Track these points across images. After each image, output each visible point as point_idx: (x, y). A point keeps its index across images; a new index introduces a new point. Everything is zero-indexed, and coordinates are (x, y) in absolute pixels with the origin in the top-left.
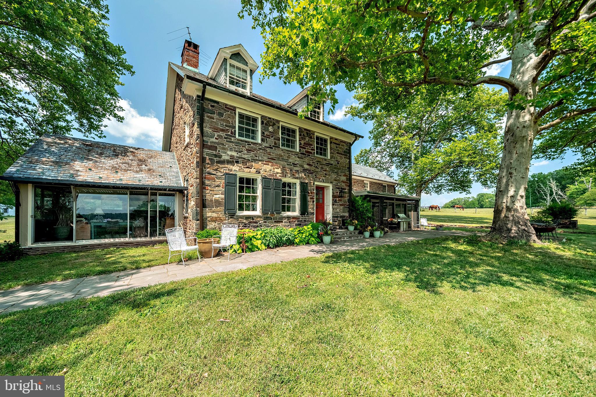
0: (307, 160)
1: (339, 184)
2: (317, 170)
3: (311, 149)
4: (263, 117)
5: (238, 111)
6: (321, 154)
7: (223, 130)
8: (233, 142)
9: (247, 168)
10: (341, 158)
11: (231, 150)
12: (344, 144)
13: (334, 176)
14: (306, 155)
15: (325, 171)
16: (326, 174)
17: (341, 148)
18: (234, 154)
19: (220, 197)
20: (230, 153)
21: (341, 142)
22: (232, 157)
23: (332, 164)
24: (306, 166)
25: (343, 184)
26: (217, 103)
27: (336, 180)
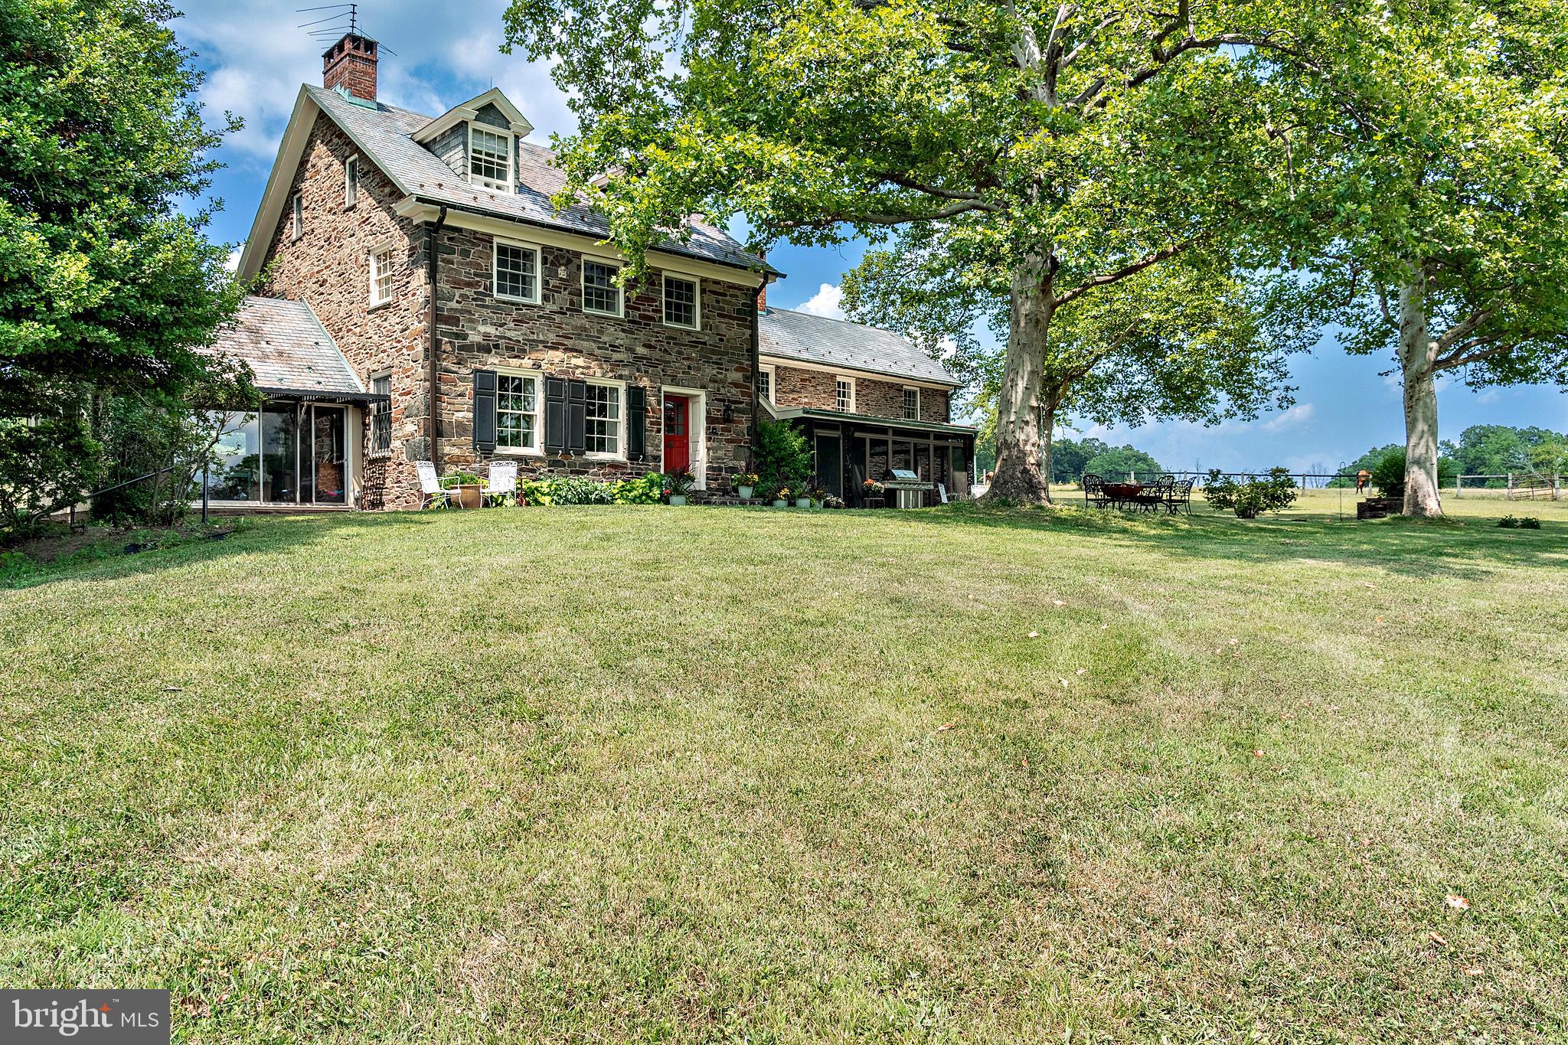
0: (641, 335)
1: (722, 391)
2: (667, 357)
3: (653, 311)
4: (545, 249)
5: (496, 240)
6: (678, 319)
7: (469, 285)
8: (487, 307)
9: (515, 357)
10: (730, 327)
11: (485, 322)
12: (738, 293)
13: (710, 371)
14: (640, 323)
15: (688, 359)
16: (689, 368)
17: (729, 303)
18: (491, 330)
19: (465, 415)
20: (482, 329)
21: (729, 287)
22: (486, 335)
23: (705, 343)
24: (641, 350)
25: (734, 390)
26: (459, 230)
27: (715, 381)
